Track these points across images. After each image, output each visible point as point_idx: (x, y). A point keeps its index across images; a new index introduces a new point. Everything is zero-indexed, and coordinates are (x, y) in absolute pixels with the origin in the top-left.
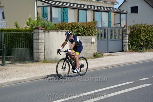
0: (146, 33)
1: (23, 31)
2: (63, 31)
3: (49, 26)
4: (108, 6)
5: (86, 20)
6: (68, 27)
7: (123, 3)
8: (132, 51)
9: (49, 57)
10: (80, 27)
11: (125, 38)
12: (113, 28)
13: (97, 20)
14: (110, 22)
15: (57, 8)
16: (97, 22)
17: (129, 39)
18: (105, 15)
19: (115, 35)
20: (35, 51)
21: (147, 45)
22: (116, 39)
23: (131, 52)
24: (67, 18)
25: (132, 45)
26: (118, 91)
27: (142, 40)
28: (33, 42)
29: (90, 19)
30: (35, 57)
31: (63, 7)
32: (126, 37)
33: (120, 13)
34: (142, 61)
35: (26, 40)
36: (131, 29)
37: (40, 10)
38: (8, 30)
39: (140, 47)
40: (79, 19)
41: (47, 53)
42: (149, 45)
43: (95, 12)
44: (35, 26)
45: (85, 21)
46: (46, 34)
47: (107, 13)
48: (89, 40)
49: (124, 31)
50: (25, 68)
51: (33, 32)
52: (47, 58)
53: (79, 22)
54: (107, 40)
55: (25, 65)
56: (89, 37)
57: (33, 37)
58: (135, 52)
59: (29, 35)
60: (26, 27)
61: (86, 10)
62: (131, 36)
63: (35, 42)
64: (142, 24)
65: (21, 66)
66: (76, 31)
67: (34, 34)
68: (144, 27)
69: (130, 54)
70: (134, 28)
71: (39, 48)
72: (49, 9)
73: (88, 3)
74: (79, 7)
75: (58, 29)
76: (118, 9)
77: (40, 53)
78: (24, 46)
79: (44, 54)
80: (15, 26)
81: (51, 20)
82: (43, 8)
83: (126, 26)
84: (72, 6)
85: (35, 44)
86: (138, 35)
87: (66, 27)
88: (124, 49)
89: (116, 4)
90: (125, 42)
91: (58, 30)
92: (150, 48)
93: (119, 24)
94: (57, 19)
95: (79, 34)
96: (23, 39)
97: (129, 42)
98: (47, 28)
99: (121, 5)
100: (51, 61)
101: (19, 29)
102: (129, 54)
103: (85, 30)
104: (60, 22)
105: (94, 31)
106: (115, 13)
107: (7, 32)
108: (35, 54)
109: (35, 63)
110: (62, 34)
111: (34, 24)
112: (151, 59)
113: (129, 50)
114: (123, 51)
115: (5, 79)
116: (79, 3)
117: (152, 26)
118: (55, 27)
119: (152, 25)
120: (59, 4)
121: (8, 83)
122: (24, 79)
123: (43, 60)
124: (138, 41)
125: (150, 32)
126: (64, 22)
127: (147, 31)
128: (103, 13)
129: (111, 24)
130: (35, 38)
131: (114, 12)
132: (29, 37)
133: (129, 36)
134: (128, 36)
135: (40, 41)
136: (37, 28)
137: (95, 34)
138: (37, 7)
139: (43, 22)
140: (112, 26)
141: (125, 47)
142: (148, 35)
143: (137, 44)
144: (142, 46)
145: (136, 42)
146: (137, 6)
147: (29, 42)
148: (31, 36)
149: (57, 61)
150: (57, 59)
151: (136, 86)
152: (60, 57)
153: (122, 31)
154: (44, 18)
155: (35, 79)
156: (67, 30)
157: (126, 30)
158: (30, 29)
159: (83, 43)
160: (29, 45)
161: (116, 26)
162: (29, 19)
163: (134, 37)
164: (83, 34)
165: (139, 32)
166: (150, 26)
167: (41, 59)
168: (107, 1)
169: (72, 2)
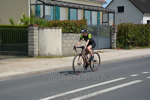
0: (133, 32)
1: (18, 27)
2: (57, 28)
4: (97, 5)
6: (61, 25)
7: (110, 3)
8: (120, 48)
9: (43, 53)
10: (72, 25)
11: (113, 36)
13: (87, 18)
14: (98, 20)
15: (49, 6)
17: (117, 37)
18: (94, 14)
19: (104, 32)
20: (29, 47)
21: (133, 43)
22: (105, 37)
23: (118, 49)
24: (58, 16)
25: (120, 43)
27: (129, 38)
28: (27, 38)
29: (80, 18)
30: (29, 53)
31: (55, 6)
32: (114, 35)
33: (108, 12)
34: (129, 57)
35: (20, 36)
36: (119, 27)
37: (33, 7)
38: (4, 27)
39: (127, 44)
40: (71, 17)
41: (41, 49)
42: (135, 43)
43: (85, 11)
45: (76, 19)
46: (41, 31)
47: (97, 12)
49: (113, 29)
50: (20, 63)
51: (28, 29)
52: (40, 53)
54: (96, 37)
55: (20, 60)
57: (27, 34)
58: (123, 49)
60: (20, 24)
61: (77, 9)
62: (119, 34)
63: (29, 38)
64: (128, 23)
65: (17, 61)
66: (69, 29)
67: (29, 31)
68: (131, 26)
69: (118, 51)
70: (122, 26)
71: (33, 44)
72: (42, 6)
73: (79, 3)
74: (70, 5)
76: (106, 8)
77: (34, 49)
78: (18, 41)
79: (38, 50)
80: (10, 23)
81: (44, 17)
82: (36, 6)
83: (114, 25)
84: (64, 5)
85: (29, 40)
86: (125, 33)
87: (59, 24)
88: (112, 46)
89: (104, 3)
90: (113, 40)
91: (52, 27)
92: (136, 46)
93: (107, 22)
94: (49, 16)
95: (72, 31)
97: (117, 40)
98: (41, 25)
99: (108, 5)
100: (45, 56)
101: (14, 25)
102: (117, 51)
103: (77, 28)
104: (53, 20)
106: (103, 12)
107: (3, 28)
108: (29, 50)
109: (30, 58)
110: (56, 31)
111: (28, 21)
112: (137, 56)
113: (117, 47)
114: (111, 48)
115: (2, 73)
118: (48, 24)
119: (138, 25)
121: (6, 78)
122: (20, 74)
123: (37, 55)
124: (126, 39)
125: (136, 31)
127: (134, 29)
128: (92, 11)
129: (100, 22)
130: (29, 34)
131: (103, 11)
134: (116, 34)
135: (35, 37)
136: (32, 25)
138: (31, 5)
139: (36, 19)
140: (101, 24)
141: (113, 44)
142: (134, 34)
143: (125, 42)
144: (129, 43)
145: (123, 40)
146: (124, 6)
147: (24, 38)
148: (26, 32)
149: (50, 57)
150: (50, 55)
151: (127, 82)
152: (54, 52)
153: (111, 29)
154: (37, 15)
155: (30, 74)
156: (60, 28)
157: (115, 28)
158: (25, 26)
159: (75, 40)
160: (24, 41)
161: (104, 24)
162: (23, 16)
163: (122, 35)
164: (75, 32)
165: (127, 30)
166: (137, 25)
167: (35, 55)
168: (96, 0)
169: (63, 1)
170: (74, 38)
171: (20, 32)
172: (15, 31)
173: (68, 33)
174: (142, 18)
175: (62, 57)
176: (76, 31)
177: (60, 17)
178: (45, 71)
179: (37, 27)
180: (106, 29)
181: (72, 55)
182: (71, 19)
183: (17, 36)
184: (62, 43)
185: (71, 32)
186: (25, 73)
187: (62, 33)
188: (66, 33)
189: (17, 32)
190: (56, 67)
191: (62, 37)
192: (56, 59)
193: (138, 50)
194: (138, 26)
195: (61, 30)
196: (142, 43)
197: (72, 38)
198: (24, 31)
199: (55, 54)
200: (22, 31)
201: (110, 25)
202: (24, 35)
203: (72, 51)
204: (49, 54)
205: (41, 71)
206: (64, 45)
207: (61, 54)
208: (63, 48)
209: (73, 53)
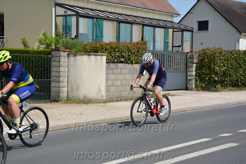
0: (222, 63)
1: (35, 52)
2: (98, 55)
3: (74, 46)
4: (164, 18)
5: (130, 38)
6: (106, 49)
7: (186, 15)
8: (201, 89)
9: (74, 95)
10: (123, 49)
11: (191, 69)
13: (148, 40)
14: (166, 43)
15: (86, 19)
16: (147, 42)
17: (196, 71)
18: (159, 32)
19: (176, 63)
20: (53, 84)
21: (224, 81)
22: (177, 71)
23: (199, 91)
24: (102, 35)
25: (201, 80)
26: (188, 153)
27: (216, 74)
28: (50, 70)
29: (136, 38)
30: (53, 94)
31: (96, 18)
32: (192, 67)
34: (217, 105)
35: (38, 67)
36: (200, 55)
37: (60, 20)
39: (213, 83)
40: (121, 37)
41: (72, 88)
42: (227, 81)
43: (145, 27)
45: (129, 41)
46: (72, 58)
47: (163, 29)
48: (136, 70)
49: (190, 58)
51: (51, 55)
52: (71, 96)
53: (119, 41)
56: (136, 66)
57: (50, 63)
58: (206, 91)
60: (39, 47)
61: (131, 23)
62: (200, 67)
63: (53, 71)
64: (214, 47)
66: (117, 56)
67: (53, 59)
68: (221, 53)
69: (198, 94)
70: (204, 53)
71: (59, 80)
72: (74, 19)
73: (135, 14)
74: (120, 18)
75: (90, 52)
76: (179, 23)
77: (61, 88)
79: (67, 90)
80: (22, 45)
81: (77, 37)
82: (64, 17)
83: (191, 51)
84: (110, 16)
85: (53, 74)
86: (210, 64)
87: (102, 48)
88: (189, 86)
89: (176, 16)
90: (190, 76)
91: (90, 53)
92: (227, 86)
93: (180, 46)
94: (86, 35)
95: (122, 60)
96: (35, 66)
97: (196, 76)
98: (72, 50)
99: (183, 18)
100: (77, 101)
101: (29, 49)
102: (196, 93)
103: (132, 54)
104: (91, 41)
106: (174, 30)
108: (53, 89)
109: (53, 103)
110: (96, 59)
111: (52, 43)
112: (230, 103)
113: (196, 87)
114: (187, 89)
116: (121, 12)
118: (85, 48)
119: (232, 51)
120: (90, 13)
123: (66, 98)
124: (211, 74)
125: (228, 61)
126: (96, 40)
127: (224, 59)
128: (156, 29)
129: (168, 46)
130: (53, 64)
131: (173, 29)
132: (44, 63)
133: (197, 65)
134: (195, 65)
135: (62, 69)
136: (57, 49)
138: (56, 16)
139: (64, 39)
140: (170, 49)
141: (190, 82)
142: (225, 66)
143: (209, 79)
144: (216, 81)
145: (207, 75)
146: (208, 21)
147: (44, 70)
148: (47, 61)
149: (87, 101)
151: (215, 146)
152: (92, 95)
153: (187, 58)
154: (66, 33)
155: (54, 130)
156: (103, 54)
157: (193, 56)
158: (46, 50)
159: (128, 75)
160: (44, 76)
161: (175, 49)
162: (43, 35)
163: (205, 67)
164: (128, 61)
165: (213, 60)
166: (229, 51)
167: (62, 98)
168: (163, 10)
169: (109, 11)
170: (126, 71)
171: (39, 61)
172: (29, 58)
173: (117, 62)
174: (238, 41)
175: (105, 102)
176: (130, 60)
177: (103, 37)
179: (66, 53)
180: (179, 57)
181: (123, 98)
182: (122, 40)
183: (32, 67)
184: (107, 80)
185: (122, 62)
186: (45, 128)
187: (107, 62)
188: (112, 63)
189: (32, 61)
190: (96, 119)
191: (107, 69)
192: (95, 105)
193: (231, 92)
194: (232, 54)
195: (105, 58)
196: (237, 81)
197: (123, 71)
198: (44, 59)
199: (95, 97)
200: (41, 59)
201: (185, 52)
202: (44, 65)
203: (122, 92)
204: (85, 97)
205: (72, 124)
206: (110, 83)
207: (104, 97)
208: (108, 88)
209: (125, 95)
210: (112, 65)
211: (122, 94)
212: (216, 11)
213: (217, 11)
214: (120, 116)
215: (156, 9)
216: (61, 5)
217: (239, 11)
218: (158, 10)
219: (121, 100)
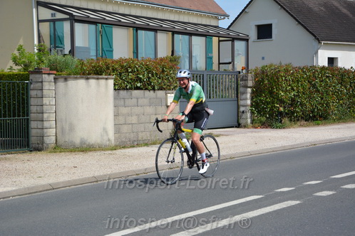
0: (290, 85)
1: (3, 77)
2: (101, 78)
3: (66, 65)
4: (205, 21)
5: (154, 53)
6: (113, 69)
7: (239, 16)
8: (260, 124)
9: (67, 140)
10: (139, 69)
11: (244, 96)
12: (216, 72)
13: (181, 54)
14: (209, 59)
15: (87, 25)
16: (179, 57)
17: (252, 99)
18: (198, 42)
19: (221, 87)
20: (33, 124)
21: (293, 113)
23: (257, 128)
24: (110, 49)
25: (259, 112)
27: (282, 102)
28: (27, 103)
29: (163, 52)
30: (33, 140)
31: (102, 23)
32: (245, 93)
33: (231, 37)
35: (10, 99)
36: (256, 75)
37: (46, 28)
39: (277, 116)
40: (139, 51)
41: (62, 128)
42: (297, 112)
43: (176, 36)
44: (34, 65)
45: (152, 56)
46: (61, 84)
47: (204, 38)
48: (161, 99)
49: (242, 80)
50: (7, 164)
51: (29, 80)
52: (61, 141)
53: (137, 57)
55: (9, 159)
56: (161, 93)
57: (27, 92)
58: (267, 128)
59: (18, 86)
60: (11, 68)
61: (155, 30)
62: (257, 92)
63: (32, 104)
64: (281, 63)
66: (131, 79)
67: (32, 86)
68: (287, 71)
69: (255, 132)
70: (263, 72)
71: (43, 117)
72: (67, 25)
73: (160, 16)
74: (137, 22)
75: (89, 74)
76: (228, 29)
77: (45, 130)
78: (5, 112)
79: (54, 132)
81: (72, 52)
82: (52, 23)
83: (244, 69)
84: (123, 20)
85: (33, 109)
86: (273, 88)
87: (108, 68)
88: (241, 121)
89: (222, 17)
90: (243, 106)
91: (89, 76)
92: (298, 120)
93: (230, 63)
94: (87, 50)
95: (139, 85)
96: (5, 97)
97: (252, 105)
98: (61, 72)
99: (234, 21)
100: (71, 148)
102: (252, 132)
103: (153, 76)
104: (94, 58)
105: (172, 78)
106: (221, 39)
108: (33, 132)
109: (33, 153)
110: (98, 85)
111: (31, 62)
112: (300, 144)
113: (252, 123)
114: (239, 126)
116: (138, 14)
117: (302, 70)
118: (82, 68)
119: (304, 68)
120: (91, 16)
122: (5, 192)
123: (53, 145)
124: (273, 103)
125: (298, 83)
126: (102, 57)
127: (293, 80)
128: (194, 38)
129: (212, 63)
130: (32, 93)
131: (219, 37)
132: (19, 92)
133: (252, 90)
134: (249, 90)
135: (46, 101)
136: (38, 71)
137: (176, 86)
138: (39, 21)
140: (215, 67)
141: (244, 116)
142: (294, 90)
143: (271, 109)
144: (281, 113)
145: (268, 104)
146: (271, 25)
148: (23, 89)
149: (85, 148)
150: (85, 143)
152: (94, 138)
153: (237, 80)
154: (55, 47)
155: (31, 192)
156: (109, 77)
157: (247, 77)
158: (22, 73)
159: (148, 108)
161: (223, 67)
162: (19, 50)
163: (264, 93)
164: (147, 86)
165: (276, 82)
166: (300, 68)
167: (47, 145)
168: (203, 10)
169: (121, 12)
170: (146, 101)
171: (10, 90)
173: (131, 89)
174: (316, 53)
175: (115, 148)
176: (150, 84)
177: (112, 51)
178: (69, 184)
179: (52, 76)
181: (141, 142)
182: (142, 54)
184: (116, 115)
185: (138, 88)
186: (17, 190)
187: (115, 89)
188: (124, 89)
190: (97, 174)
191: (115, 99)
192: (98, 153)
193: (305, 129)
194: (304, 72)
195: (111, 82)
196: (312, 112)
197: (141, 101)
199: (99, 141)
200: (14, 86)
201: (237, 70)
202: (19, 95)
203: (140, 134)
204: (83, 142)
205: (58, 183)
206: (121, 120)
207: (113, 142)
208: (118, 127)
209: (145, 138)
210: (123, 93)
211: (141, 136)
212: (282, 10)
213: (284, 9)
214: (134, 169)
215: (192, 8)
216: (46, 5)
217: (316, 9)
218: (196, 9)
219: (138, 145)
